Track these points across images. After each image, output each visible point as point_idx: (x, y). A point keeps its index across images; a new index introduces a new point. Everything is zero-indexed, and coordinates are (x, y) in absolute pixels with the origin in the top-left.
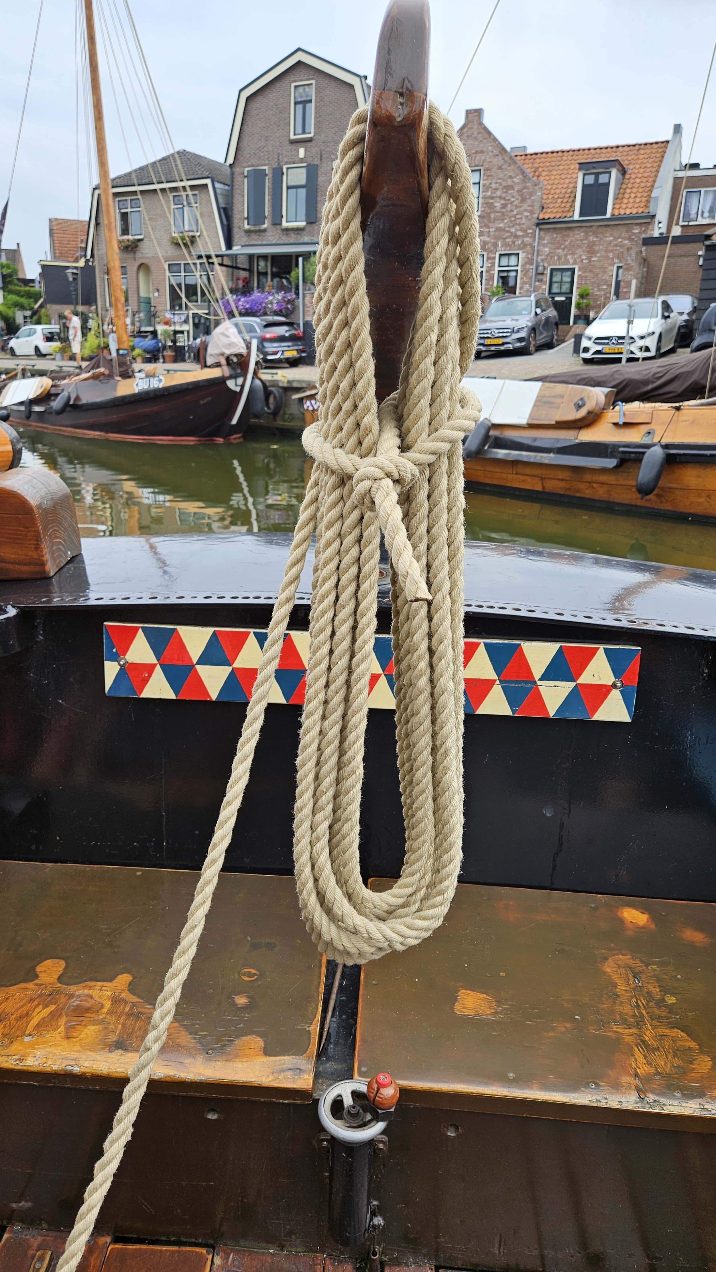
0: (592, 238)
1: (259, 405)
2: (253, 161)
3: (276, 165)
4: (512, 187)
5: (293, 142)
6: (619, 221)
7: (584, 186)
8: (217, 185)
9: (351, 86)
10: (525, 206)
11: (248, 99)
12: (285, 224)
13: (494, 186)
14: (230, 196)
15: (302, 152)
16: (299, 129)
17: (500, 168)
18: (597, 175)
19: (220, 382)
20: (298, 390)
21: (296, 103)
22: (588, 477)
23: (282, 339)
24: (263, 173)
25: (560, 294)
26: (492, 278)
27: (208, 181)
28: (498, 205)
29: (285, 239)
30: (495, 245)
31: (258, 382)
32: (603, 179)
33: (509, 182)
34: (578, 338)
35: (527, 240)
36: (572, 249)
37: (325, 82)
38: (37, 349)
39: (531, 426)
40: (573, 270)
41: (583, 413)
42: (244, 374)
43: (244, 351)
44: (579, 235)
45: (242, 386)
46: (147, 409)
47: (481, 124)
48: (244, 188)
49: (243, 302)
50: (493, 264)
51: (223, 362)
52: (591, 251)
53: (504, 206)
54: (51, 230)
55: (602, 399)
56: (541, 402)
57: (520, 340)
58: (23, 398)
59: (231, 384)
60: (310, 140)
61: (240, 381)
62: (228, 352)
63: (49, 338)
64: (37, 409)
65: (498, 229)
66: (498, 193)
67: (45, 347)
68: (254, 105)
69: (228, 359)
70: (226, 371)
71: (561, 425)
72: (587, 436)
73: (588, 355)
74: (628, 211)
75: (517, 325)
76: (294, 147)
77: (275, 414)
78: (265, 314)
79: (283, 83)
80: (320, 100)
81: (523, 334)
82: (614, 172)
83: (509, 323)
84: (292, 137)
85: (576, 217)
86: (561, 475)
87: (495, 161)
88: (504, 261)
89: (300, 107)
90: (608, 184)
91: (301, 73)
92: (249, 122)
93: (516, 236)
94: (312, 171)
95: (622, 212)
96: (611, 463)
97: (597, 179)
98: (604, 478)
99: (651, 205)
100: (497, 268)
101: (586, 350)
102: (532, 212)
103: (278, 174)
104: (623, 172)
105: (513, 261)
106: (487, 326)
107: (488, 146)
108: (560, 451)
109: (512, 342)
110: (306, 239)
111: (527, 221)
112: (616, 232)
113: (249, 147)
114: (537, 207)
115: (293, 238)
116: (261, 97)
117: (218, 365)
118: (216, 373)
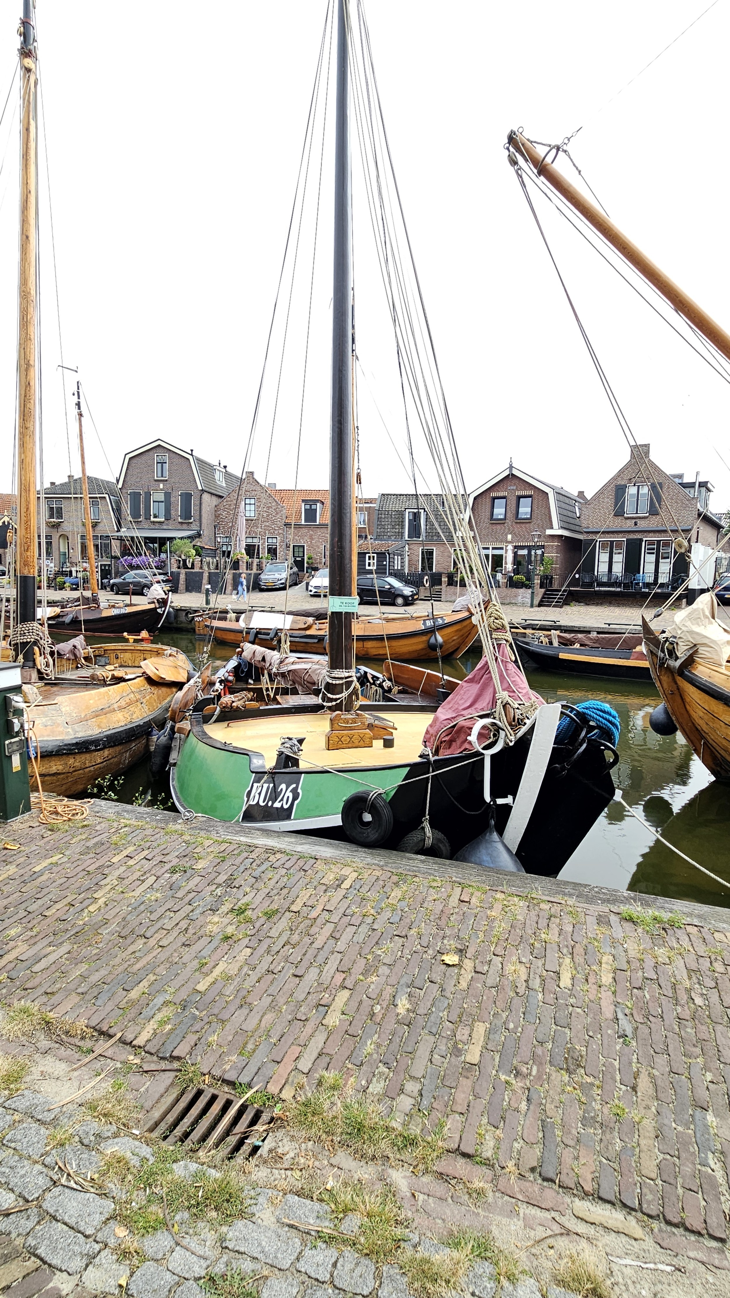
0: (311, 532)
1: (172, 619)
2: (133, 487)
3: (146, 491)
4: (271, 507)
5: (156, 481)
6: (323, 526)
7: (306, 510)
8: (112, 497)
9: (188, 459)
10: (278, 516)
11: (130, 459)
12: (152, 519)
13: (262, 506)
14: (119, 503)
15: (161, 486)
16: (160, 475)
17: (264, 498)
18: (311, 505)
19: (156, 608)
21: (157, 463)
22: (310, 645)
24: (139, 494)
25: (299, 557)
26: (264, 548)
27: (107, 496)
28: (264, 515)
29: (153, 527)
30: (266, 533)
31: (171, 609)
32: (313, 507)
33: (270, 505)
34: (307, 584)
35: (280, 531)
36: (302, 537)
37: (172, 454)
39: (291, 629)
40: (304, 546)
41: (306, 626)
42: (165, 607)
43: (166, 597)
44: (305, 531)
45: (164, 611)
46: (115, 623)
47: (253, 479)
48: (128, 500)
50: (264, 542)
51: (156, 601)
52: (311, 538)
53: (267, 516)
55: (312, 622)
56: (294, 622)
57: (282, 584)
59: (159, 611)
60: (166, 481)
61: (163, 609)
62: (158, 597)
65: (265, 526)
66: (264, 509)
68: (134, 461)
69: (158, 600)
70: (157, 605)
71: (300, 629)
72: (308, 632)
73: (312, 593)
75: (280, 577)
76: (157, 483)
79: (151, 453)
80: (171, 463)
81: (282, 581)
82: (318, 504)
83: (277, 576)
84: (156, 478)
85: (303, 523)
86: (302, 645)
87: (262, 495)
88: (270, 540)
89: (160, 465)
90: (316, 510)
91: (160, 450)
92: (130, 469)
93: (275, 530)
94: (168, 495)
95: (324, 521)
96: (316, 641)
97: (311, 507)
98: (315, 645)
100: (267, 544)
101: (311, 591)
102: (282, 519)
103: (148, 495)
104: (323, 503)
105: (275, 540)
106: (266, 577)
107: (258, 488)
108: (301, 637)
109: (278, 584)
110: (165, 527)
111: (280, 524)
112: (322, 530)
113: (130, 481)
114: (284, 517)
115: (157, 526)
116: (137, 459)
117: (153, 602)
118: (152, 606)
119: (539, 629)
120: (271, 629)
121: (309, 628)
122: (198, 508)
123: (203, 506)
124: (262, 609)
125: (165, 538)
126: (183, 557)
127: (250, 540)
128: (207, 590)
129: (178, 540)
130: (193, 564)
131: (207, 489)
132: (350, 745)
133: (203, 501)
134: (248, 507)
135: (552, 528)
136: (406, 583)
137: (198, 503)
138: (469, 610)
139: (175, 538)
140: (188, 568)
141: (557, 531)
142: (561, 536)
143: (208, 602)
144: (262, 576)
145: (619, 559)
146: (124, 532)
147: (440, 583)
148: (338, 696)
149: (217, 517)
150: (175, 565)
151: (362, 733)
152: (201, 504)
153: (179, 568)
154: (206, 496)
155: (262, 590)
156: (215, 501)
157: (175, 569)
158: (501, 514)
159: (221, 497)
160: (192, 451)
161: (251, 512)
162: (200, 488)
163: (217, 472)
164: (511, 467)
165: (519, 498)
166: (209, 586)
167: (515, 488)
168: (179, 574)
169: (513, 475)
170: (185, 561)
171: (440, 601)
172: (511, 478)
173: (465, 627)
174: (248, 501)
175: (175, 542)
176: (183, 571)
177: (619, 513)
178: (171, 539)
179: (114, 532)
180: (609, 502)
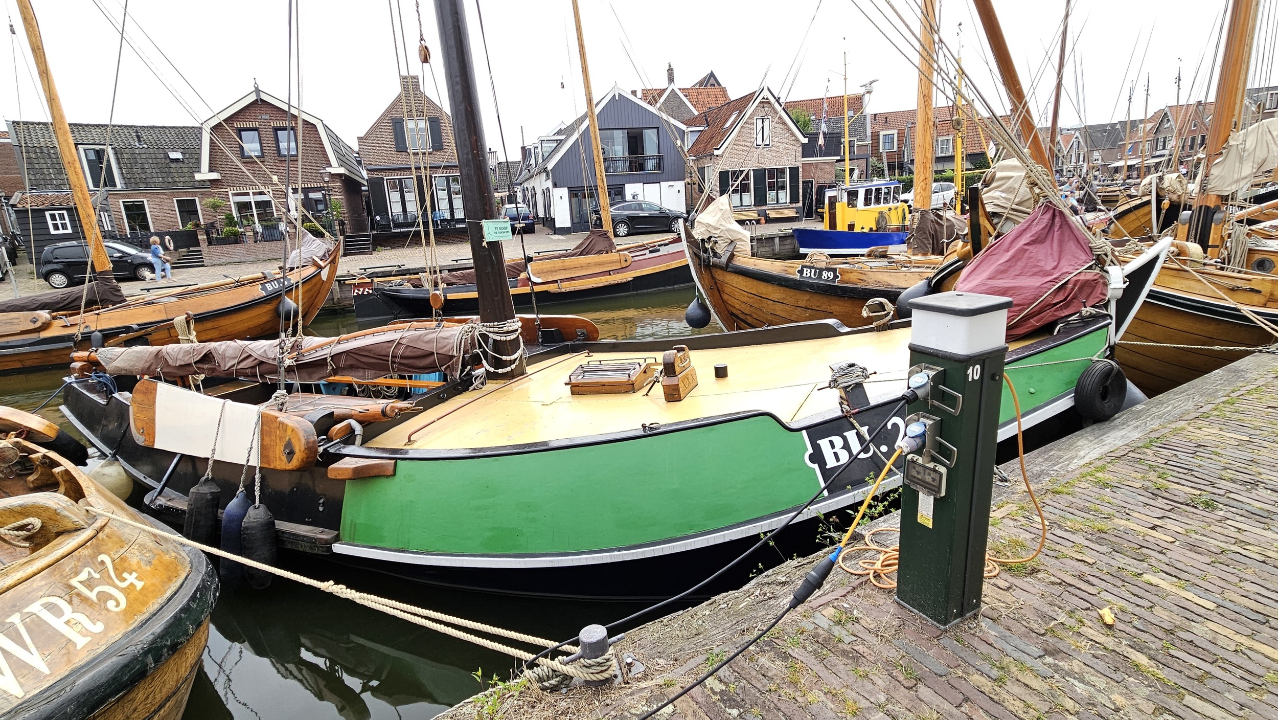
119: (395, 275)
121: (46, 326)
135: (331, 166)
136: (141, 246)
138: (315, 264)
141: (336, 169)
142: (340, 175)
145: (411, 198)
147: (197, 244)
158: (254, 151)
164: (257, 91)
165: (276, 129)
167: (267, 117)
169: (261, 100)
171: (203, 266)
172: (259, 105)
173: (316, 284)
177: (401, 147)
180: (388, 136)
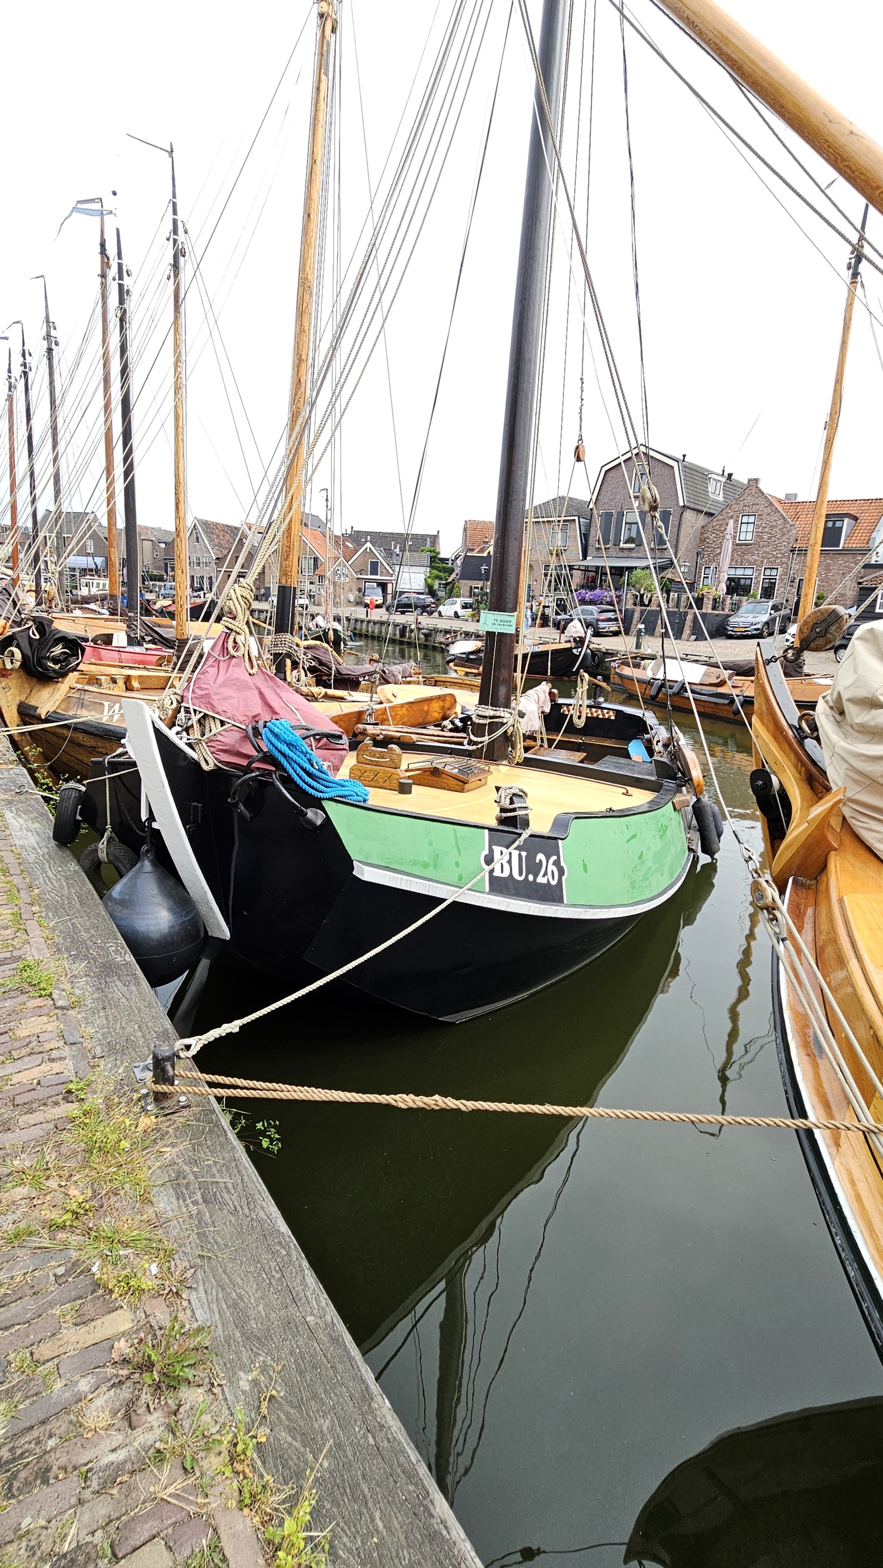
0: (829, 561)
1: (590, 657)
2: (606, 507)
3: (619, 510)
4: (776, 527)
6: (846, 552)
7: (826, 528)
8: (581, 520)
9: (672, 467)
10: (784, 539)
11: (607, 472)
12: (622, 545)
13: (764, 525)
14: (589, 526)
15: (636, 502)
16: (637, 490)
17: (768, 514)
18: (834, 522)
19: (571, 649)
20: (612, 655)
23: (610, 620)
24: (611, 515)
26: (758, 582)
27: (576, 518)
28: (766, 537)
29: (621, 554)
30: (762, 562)
31: (589, 651)
32: (838, 524)
33: (774, 523)
35: (784, 560)
37: (656, 464)
38: (456, 613)
39: (700, 684)
41: (719, 680)
42: (582, 647)
43: (583, 635)
45: (580, 653)
47: (757, 487)
48: (597, 522)
49: (589, 595)
50: (760, 574)
51: (572, 640)
52: (828, 569)
53: (770, 538)
54: (465, 530)
55: (727, 676)
56: (706, 675)
57: (755, 630)
58: (466, 651)
59: (574, 651)
61: (579, 650)
62: (575, 636)
63: (465, 607)
64: (472, 657)
65: (764, 552)
66: (766, 530)
67: (461, 612)
68: (610, 474)
69: (574, 639)
70: (573, 645)
71: (711, 685)
74: (854, 546)
75: (755, 621)
77: (597, 666)
78: (601, 603)
79: (630, 463)
80: (651, 474)
81: (759, 626)
82: (847, 521)
83: (752, 619)
87: (766, 510)
88: (768, 572)
90: (841, 528)
91: (641, 458)
92: (606, 485)
93: (777, 557)
94: (643, 515)
95: (850, 545)
96: (727, 702)
97: (834, 524)
98: (726, 708)
99: (870, 542)
100: (762, 577)
102: (788, 543)
103: (621, 515)
104: (855, 521)
105: (774, 572)
106: (737, 619)
107: (762, 501)
108: (710, 695)
109: (751, 630)
110: (634, 555)
111: (785, 548)
112: (845, 558)
113: (603, 499)
114: (792, 540)
115: (626, 554)
116: (614, 471)
117: (569, 641)
118: (568, 645)
120: (676, 682)
121: (722, 683)
122: (675, 529)
123: (683, 526)
124: (696, 658)
125: (622, 568)
126: (642, 592)
127: (732, 572)
128: (640, 630)
129: (639, 570)
130: (650, 601)
131: (692, 506)
132: (373, 783)
133: (684, 520)
134: (744, 527)
137: (677, 523)
139: (636, 568)
140: (645, 605)
143: (638, 646)
144: (732, 619)
146: (591, 562)
148: (479, 739)
149: (703, 541)
150: (631, 601)
151: (388, 772)
152: (680, 525)
153: (635, 604)
154: (688, 515)
155: (731, 637)
156: (702, 520)
157: (630, 606)
159: (712, 515)
160: (684, 456)
161: (747, 534)
162: (681, 504)
163: (713, 483)
166: (642, 626)
168: (633, 611)
170: (642, 596)
174: (745, 519)
175: (634, 573)
176: (638, 609)
178: (631, 569)
179: (578, 560)
